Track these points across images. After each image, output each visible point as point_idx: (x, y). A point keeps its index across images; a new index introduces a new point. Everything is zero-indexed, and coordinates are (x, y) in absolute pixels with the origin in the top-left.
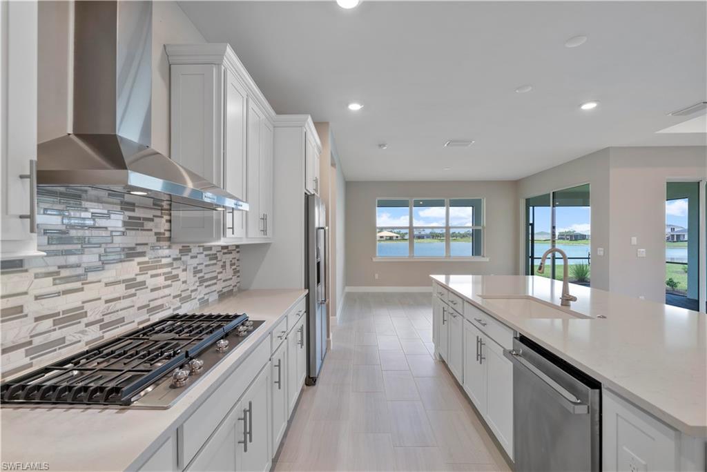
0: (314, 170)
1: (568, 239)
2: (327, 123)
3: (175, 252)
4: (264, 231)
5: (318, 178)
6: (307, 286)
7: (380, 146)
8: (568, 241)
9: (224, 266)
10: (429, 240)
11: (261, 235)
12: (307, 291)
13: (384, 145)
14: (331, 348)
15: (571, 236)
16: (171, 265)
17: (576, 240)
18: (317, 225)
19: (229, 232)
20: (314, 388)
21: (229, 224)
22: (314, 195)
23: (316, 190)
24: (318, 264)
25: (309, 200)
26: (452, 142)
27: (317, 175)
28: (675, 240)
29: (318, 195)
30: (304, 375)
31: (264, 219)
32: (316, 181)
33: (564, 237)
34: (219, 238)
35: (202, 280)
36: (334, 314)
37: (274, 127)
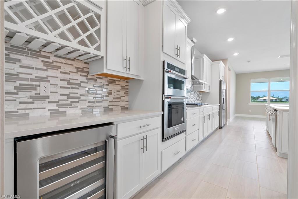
0: (222, 74)
2: (227, 59)
3: (193, 93)
4: (209, 89)
5: (224, 75)
6: (220, 103)
7: (248, 62)
9: (200, 97)
11: (209, 90)
12: (220, 105)
13: (250, 61)
14: (227, 124)
16: (193, 95)
18: (223, 89)
19: (204, 89)
20: (221, 129)
21: (204, 87)
22: (222, 80)
23: (223, 79)
24: (223, 98)
25: (221, 82)
26: (281, 56)
27: (223, 75)
29: (223, 80)
30: (218, 125)
31: (209, 87)
32: (223, 77)
34: (202, 90)
35: (197, 99)
36: (229, 118)
37: (212, 65)
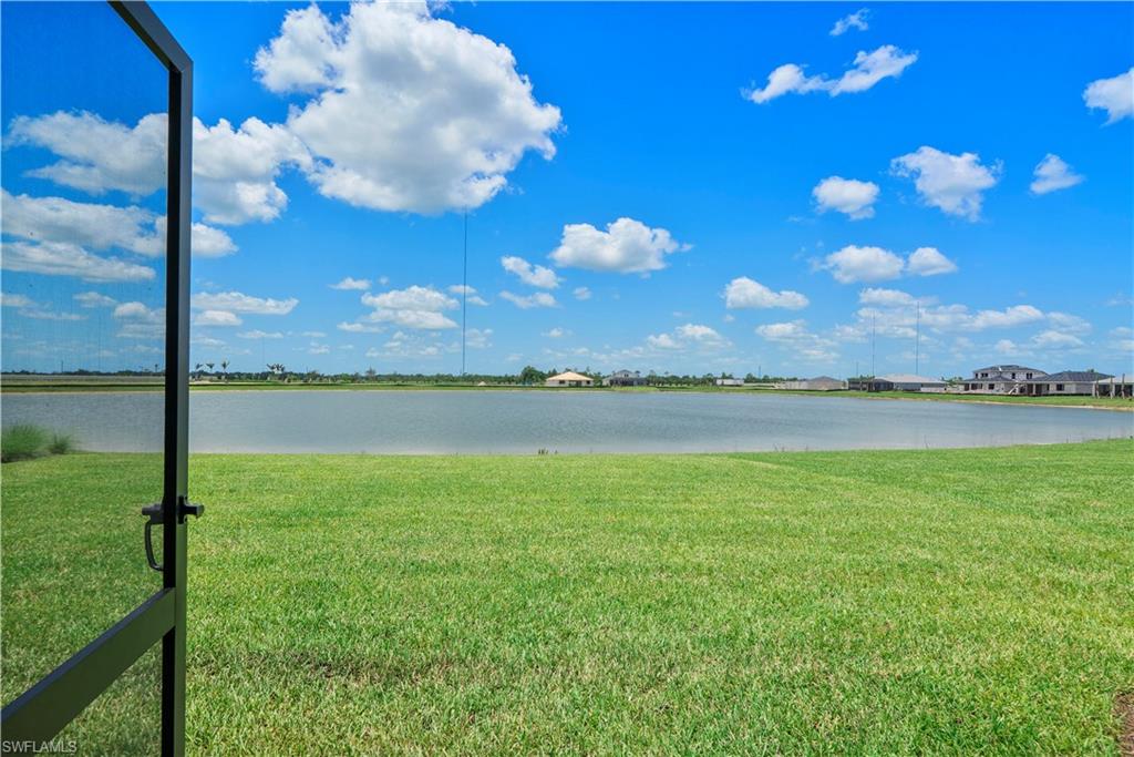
1: (864, 389)
8: (865, 392)
10: (644, 388)
15: (870, 385)
17: (877, 390)
28: (1034, 393)
33: (858, 386)
